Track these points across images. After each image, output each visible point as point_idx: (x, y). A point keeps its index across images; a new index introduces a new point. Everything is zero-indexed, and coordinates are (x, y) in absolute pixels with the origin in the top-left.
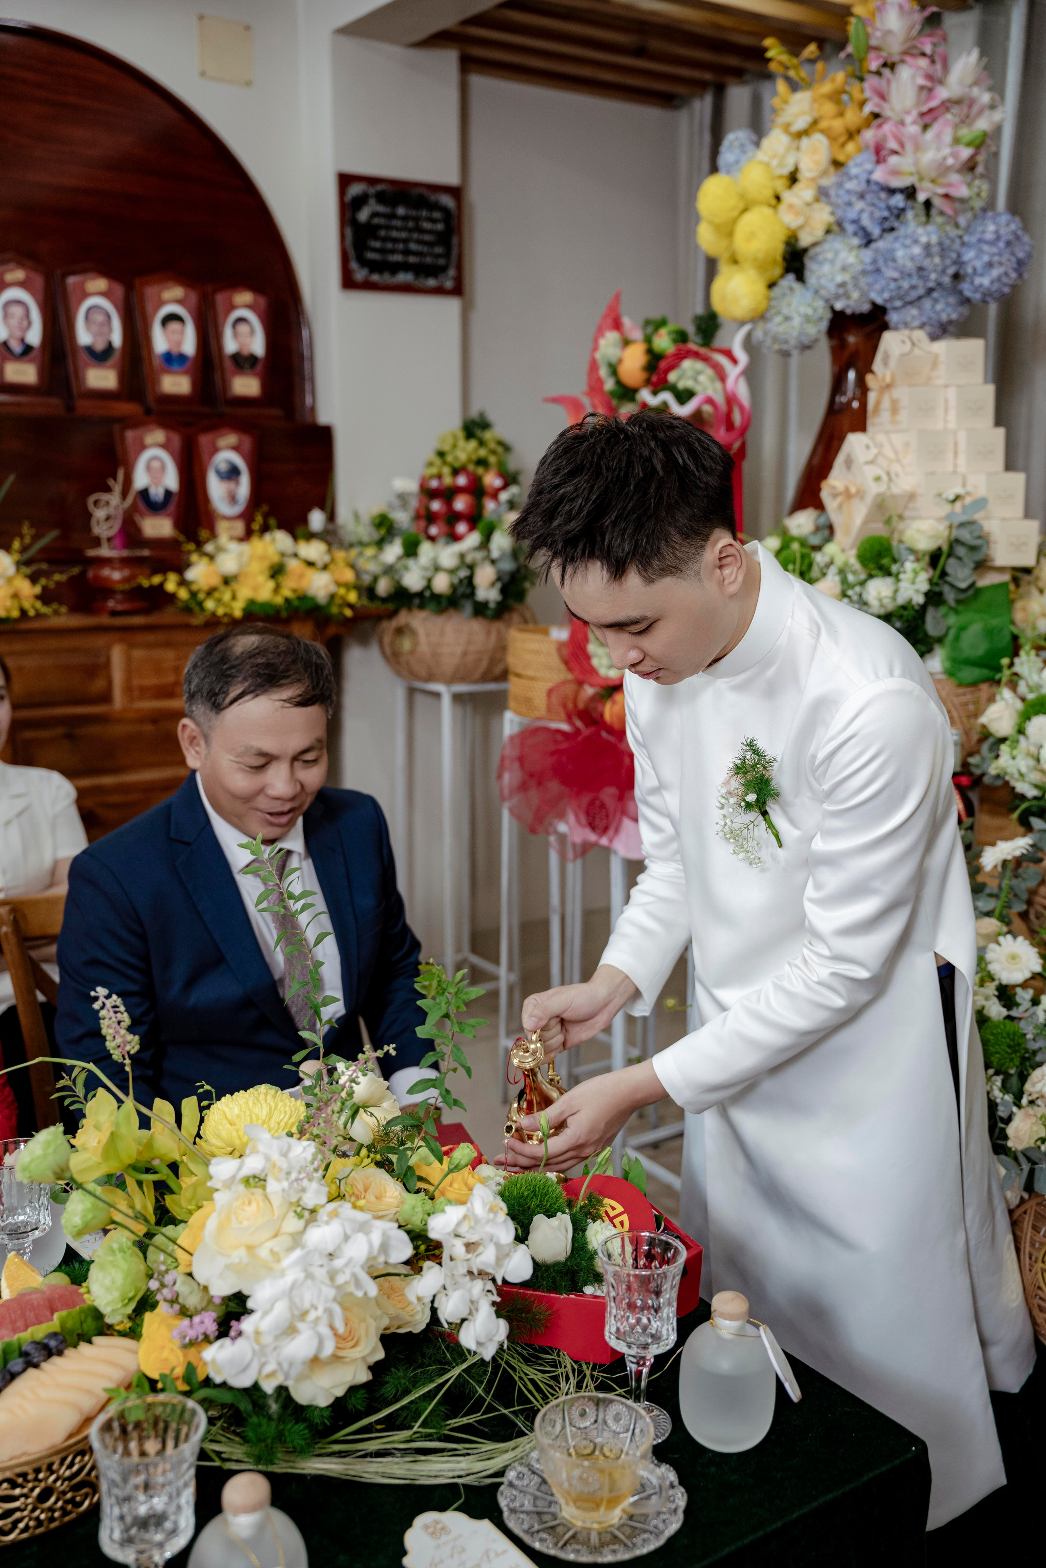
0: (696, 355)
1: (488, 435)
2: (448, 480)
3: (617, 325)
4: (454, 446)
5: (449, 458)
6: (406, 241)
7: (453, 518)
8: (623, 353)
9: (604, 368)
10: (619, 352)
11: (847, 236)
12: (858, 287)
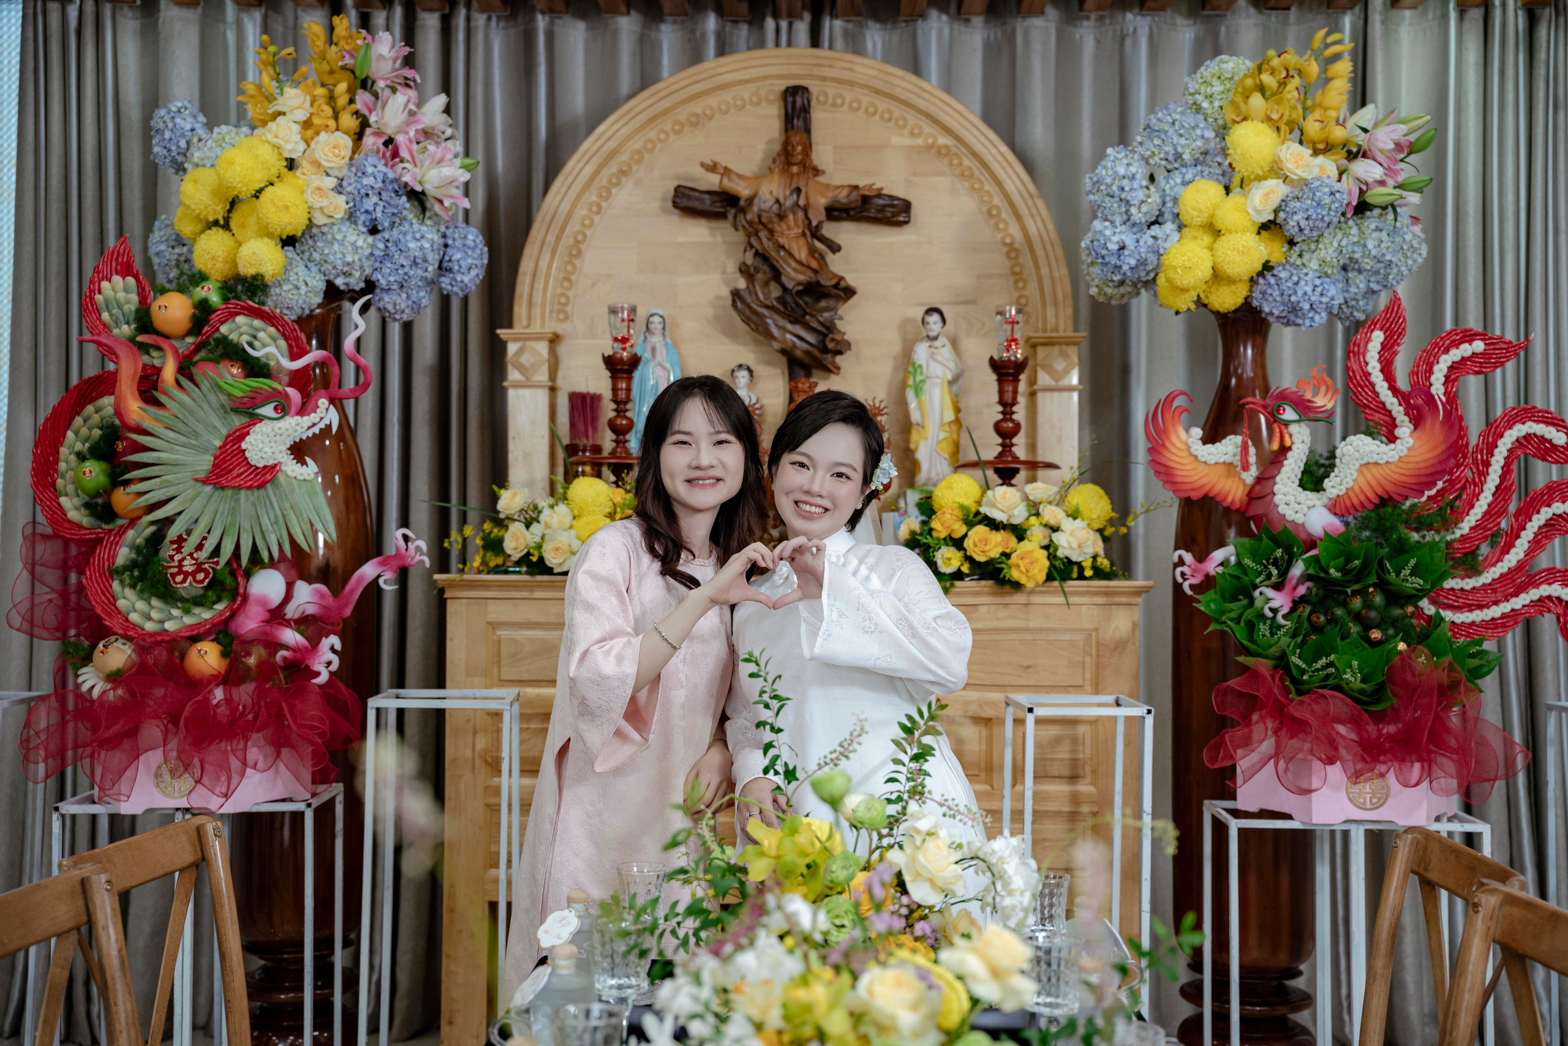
0: (250, 312)
8: (162, 301)
9: (109, 311)
10: (134, 298)
11: (355, 223)
12: (361, 267)
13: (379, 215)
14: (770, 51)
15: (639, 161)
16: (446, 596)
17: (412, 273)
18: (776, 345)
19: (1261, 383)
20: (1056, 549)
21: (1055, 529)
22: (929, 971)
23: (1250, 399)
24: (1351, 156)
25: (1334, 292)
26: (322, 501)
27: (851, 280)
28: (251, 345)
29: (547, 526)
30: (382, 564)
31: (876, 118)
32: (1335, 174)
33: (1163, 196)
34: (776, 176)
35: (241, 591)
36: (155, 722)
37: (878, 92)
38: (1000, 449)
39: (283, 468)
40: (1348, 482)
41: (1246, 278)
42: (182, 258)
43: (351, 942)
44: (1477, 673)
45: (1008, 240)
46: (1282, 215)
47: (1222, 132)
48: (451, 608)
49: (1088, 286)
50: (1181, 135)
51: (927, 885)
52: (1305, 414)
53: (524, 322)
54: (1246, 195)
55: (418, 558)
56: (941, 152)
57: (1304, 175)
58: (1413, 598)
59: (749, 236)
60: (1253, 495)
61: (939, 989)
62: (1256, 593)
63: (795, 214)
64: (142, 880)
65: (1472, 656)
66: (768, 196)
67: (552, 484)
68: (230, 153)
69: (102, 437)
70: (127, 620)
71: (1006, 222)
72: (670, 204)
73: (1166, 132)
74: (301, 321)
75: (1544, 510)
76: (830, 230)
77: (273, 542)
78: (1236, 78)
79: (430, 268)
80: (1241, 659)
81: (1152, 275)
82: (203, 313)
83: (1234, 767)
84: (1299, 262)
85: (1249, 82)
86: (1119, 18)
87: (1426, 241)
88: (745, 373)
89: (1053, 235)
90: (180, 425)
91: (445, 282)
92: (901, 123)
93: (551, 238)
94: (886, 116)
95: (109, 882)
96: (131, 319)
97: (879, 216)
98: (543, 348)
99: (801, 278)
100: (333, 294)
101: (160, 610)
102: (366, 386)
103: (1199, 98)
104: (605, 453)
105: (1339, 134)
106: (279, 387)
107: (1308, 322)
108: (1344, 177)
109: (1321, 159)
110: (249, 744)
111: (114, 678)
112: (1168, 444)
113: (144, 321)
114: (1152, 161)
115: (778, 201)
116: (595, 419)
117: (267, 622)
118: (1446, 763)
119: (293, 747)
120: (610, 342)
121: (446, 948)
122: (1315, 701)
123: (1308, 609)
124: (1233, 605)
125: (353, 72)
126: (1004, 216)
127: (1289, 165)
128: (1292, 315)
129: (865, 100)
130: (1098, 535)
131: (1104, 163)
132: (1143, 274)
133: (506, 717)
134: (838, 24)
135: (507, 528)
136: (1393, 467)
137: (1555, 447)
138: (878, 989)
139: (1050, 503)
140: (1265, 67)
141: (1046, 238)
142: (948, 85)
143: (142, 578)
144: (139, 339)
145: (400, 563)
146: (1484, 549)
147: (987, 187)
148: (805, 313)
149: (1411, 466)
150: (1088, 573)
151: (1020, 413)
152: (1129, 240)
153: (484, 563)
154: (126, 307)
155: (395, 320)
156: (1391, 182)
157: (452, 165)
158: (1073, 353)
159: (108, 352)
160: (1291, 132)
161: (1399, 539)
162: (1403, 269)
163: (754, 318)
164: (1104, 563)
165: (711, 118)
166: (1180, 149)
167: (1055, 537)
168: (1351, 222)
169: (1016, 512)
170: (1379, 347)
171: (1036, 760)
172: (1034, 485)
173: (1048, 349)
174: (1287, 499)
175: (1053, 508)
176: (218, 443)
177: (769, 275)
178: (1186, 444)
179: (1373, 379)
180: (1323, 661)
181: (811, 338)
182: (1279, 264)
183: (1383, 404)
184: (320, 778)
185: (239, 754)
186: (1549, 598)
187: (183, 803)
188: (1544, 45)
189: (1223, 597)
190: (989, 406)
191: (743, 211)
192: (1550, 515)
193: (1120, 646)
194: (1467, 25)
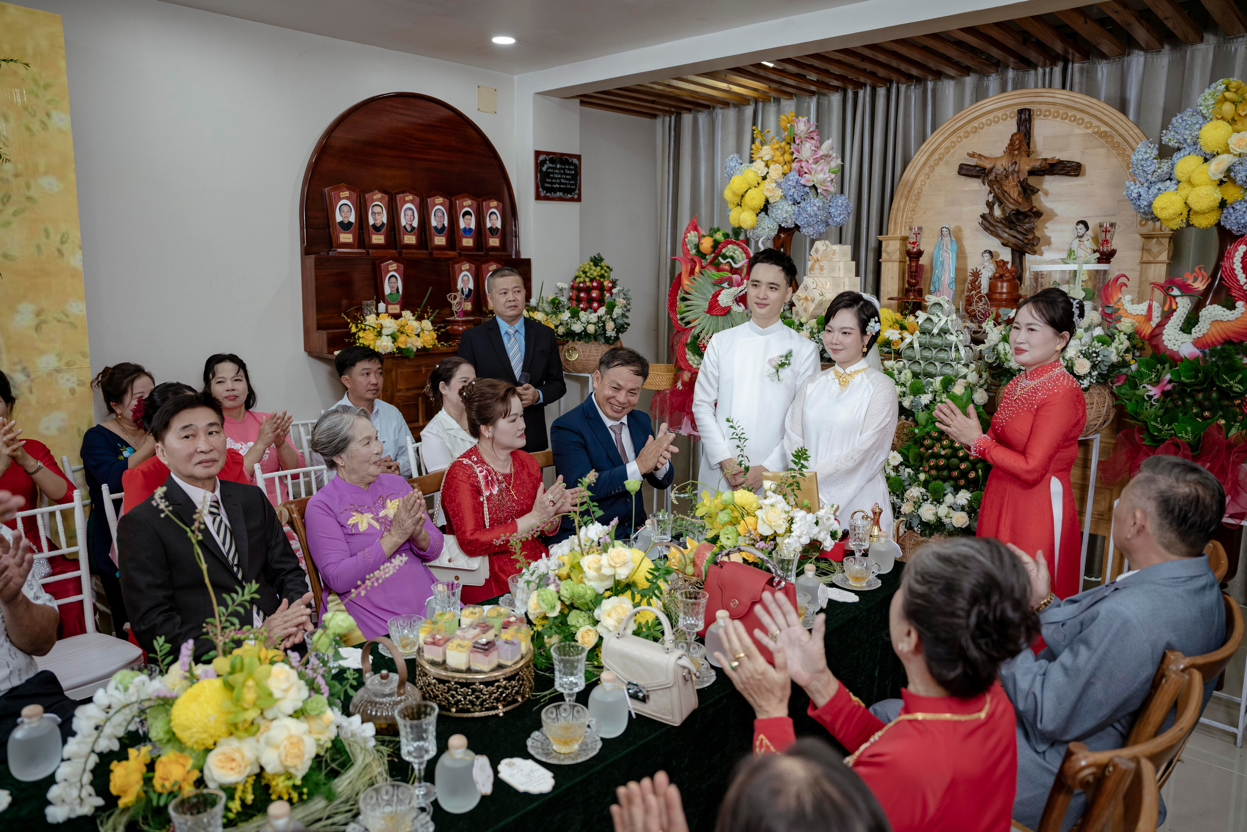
0: (735, 243)
1: (603, 264)
2: (588, 284)
3: (696, 229)
4: (590, 269)
5: (588, 274)
6: (560, 179)
7: (590, 300)
8: (704, 240)
10: (696, 240)
11: (787, 200)
12: (792, 219)
13: (795, 196)
14: (1009, 93)
31: (1067, 121)
34: (1006, 157)
39: (732, 307)
40: (1204, 331)
50: (1186, 128)
52: (1185, 292)
53: (893, 231)
56: (1103, 135)
59: (991, 187)
62: (1141, 387)
63: (1013, 175)
66: (1000, 167)
70: (688, 363)
72: (959, 172)
73: (1178, 128)
76: (1032, 181)
82: (716, 245)
88: (987, 254)
91: (830, 222)
92: (1080, 121)
93: (905, 192)
94: (1073, 119)
98: (897, 243)
99: (1014, 207)
103: (1202, 108)
106: (731, 275)
113: (698, 248)
115: (1005, 169)
128: (1244, 229)
134: (1077, 66)
136: (1233, 324)
148: (1016, 225)
149: (1244, 323)
152: (1143, 191)
158: (1166, 242)
161: (1234, 362)
163: (991, 228)
165: (982, 128)
166: (1186, 137)
170: (1242, 255)
174: (1169, 338)
176: (710, 298)
177: (1001, 206)
178: (1122, 303)
179: (1237, 272)
181: (1020, 237)
191: (987, 175)
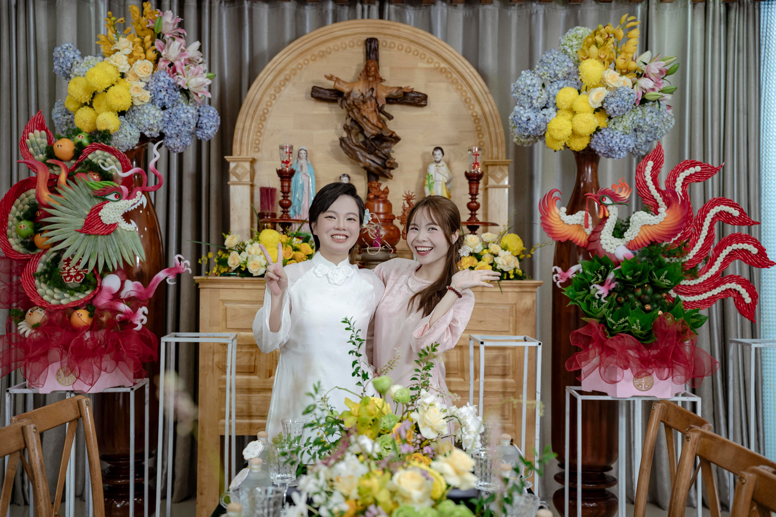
0: (103, 148)
3: (43, 128)
8: (59, 142)
9: (33, 147)
10: (45, 141)
11: (155, 104)
12: (158, 126)
13: (166, 101)
14: (359, 21)
15: (295, 74)
16: (200, 287)
17: (183, 129)
18: (362, 165)
19: (595, 185)
20: (496, 265)
21: (496, 255)
22: (427, 472)
23: (589, 194)
24: (639, 76)
25: (630, 142)
26: (138, 241)
27: (398, 133)
28: (103, 164)
29: (249, 253)
30: (168, 272)
31: (411, 54)
32: (631, 85)
33: (549, 95)
34: (362, 82)
35: (99, 285)
36: (56, 349)
37: (411, 41)
38: (470, 216)
39: (119, 225)
40: (636, 234)
41: (588, 135)
42: (69, 121)
43: (153, 455)
44: (696, 326)
45: (474, 114)
46: (605, 105)
47: (577, 63)
48: (202, 293)
49: (513, 137)
50: (557, 65)
51: (430, 429)
52: (615, 201)
53: (238, 153)
54: (588, 95)
55: (186, 269)
56: (442, 71)
57: (616, 85)
58: (666, 289)
59: (348, 111)
60: (591, 240)
61: (432, 480)
62: (591, 287)
63: (371, 101)
64: (51, 426)
65: (693, 317)
66: (358, 92)
67: (252, 232)
68: (93, 70)
69: (29, 209)
70: (42, 299)
71: (473, 106)
72: (310, 95)
73: (550, 64)
74: (127, 152)
75: (728, 247)
76: (388, 109)
77: (114, 261)
78: (584, 38)
79: (192, 127)
80: (584, 319)
81: (543, 133)
82: (79, 149)
83: (580, 370)
84: (613, 127)
85: (590, 40)
86: (529, 5)
87: (674, 117)
88: (346, 178)
89: (497, 112)
90: (68, 204)
91: (199, 134)
92: (423, 56)
93: (251, 112)
94: (416, 53)
95: (35, 428)
96: (44, 151)
97: (412, 102)
98: (247, 165)
99: (374, 132)
100: (143, 139)
101: (59, 294)
102: (160, 185)
103: (566, 47)
104: (278, 217)
105: (633, 65)
106: (117, 185)
107: (617, 156)
108: (635, 86)
109: (624, 78)
110: (103, 359)
111: (36, 327)
112: (550, 215)
113: (50, 153)
114: (543, 78)
115: (362, 94)
116: (273, 201)
117: (111, 300)
118: (680, 369)
119: (124, 361)
120: (280, 163)
121: (200, 458)
122: (619, 339)
123: (616, 295)
124: (581, 293)
125: (153, 30)
126: (473, 102)
127: (609, 81)
128: (610, 152)
129: (405, 45)
130: (516, 258)
131: (520, 78)
132: (539, 132)
133: (230, 346)
134: (392, 7)
135: (229, 254)
136: (657, 227)
137: (734, 217)
138: (403, 480)
139: (494, 243)
140: (597, 32)
141: (493, 114)
142: (446, 39)
143: (49, 278)
144: (48, 161)
145: (177, 271)
146: (700, 266)
147: (464, 88)
148: (376, 149)
149: (665, 226)
150: (512, 277)
151: (480, 199)
152: (532, 116)
153: (218, 271)
154: (41, 146)
155: (174, 152)
156: (657, 89)
157: (202, 77)
158: (506, 169)
159: (31, 167)
160: (610, 64)
161: (660, 261)
162: (663, 130)
163: (351, 151)
164: (519, 272)
165: (330, 53)
166: (557, 72)
167: (496, 259)
168: (638, 108)
169: (477, 247)
170: (651, 169)
171: (486, 367)
172: (486, 234)
173: (494, 167)
174: (606, 242)
175: (495, 245)
176: (87, 213)
177: (358, 131)
178: (559, 215)
179: (648, 184)
180: (623, 320)
181: (378, 161)
182: (604, 128)
183: (653, 196)
184: (138, 375)
185: (98, 364)
186: (730, 289)
187: (70, 388)
188: (733, 21)
189: (576, 289)
190: (465, 195)
191: (346, 99)
192: (731, 250)
193: (527, 312)
194: (696, 11)
